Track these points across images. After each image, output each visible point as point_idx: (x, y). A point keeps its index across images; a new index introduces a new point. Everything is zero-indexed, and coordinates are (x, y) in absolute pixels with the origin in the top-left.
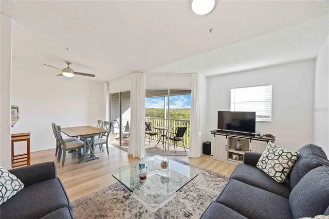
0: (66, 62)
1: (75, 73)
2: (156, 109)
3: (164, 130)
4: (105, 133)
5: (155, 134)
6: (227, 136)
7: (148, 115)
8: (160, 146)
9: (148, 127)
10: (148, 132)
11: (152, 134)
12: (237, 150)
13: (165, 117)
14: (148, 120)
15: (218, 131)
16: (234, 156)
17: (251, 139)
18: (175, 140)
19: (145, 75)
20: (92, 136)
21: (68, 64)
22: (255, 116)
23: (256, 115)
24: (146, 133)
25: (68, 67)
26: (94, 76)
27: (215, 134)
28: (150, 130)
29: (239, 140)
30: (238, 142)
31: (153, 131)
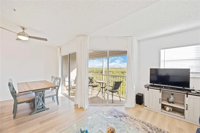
0: (21, 27)
1: (30, 37)
2: (95, 68)
3: (103, 83)
4: (56, 87)
5: (96, 86)
6: (160, 90)
7: (91, 72)
8: (100, 95)
9: (91, 80)
10: (91, 84)
11: (94, 87)
12: (169, 102)
13: (104, 74)
14: (91, 75)
15: (151, 85)
16: (168, 109)
17: (187, 94)
18: (113, 92)
19: (88, 38)
20: (43, 90)
21: (23, 29)
22: (189, 73)
23: (191, 71)
24: (89, 86)
25: (24, 32)
26: (46, 40)
27: (148, 88)
28: (93, 83)
29: (172, 94)
30: (172, 96)
31: (95, 84)
